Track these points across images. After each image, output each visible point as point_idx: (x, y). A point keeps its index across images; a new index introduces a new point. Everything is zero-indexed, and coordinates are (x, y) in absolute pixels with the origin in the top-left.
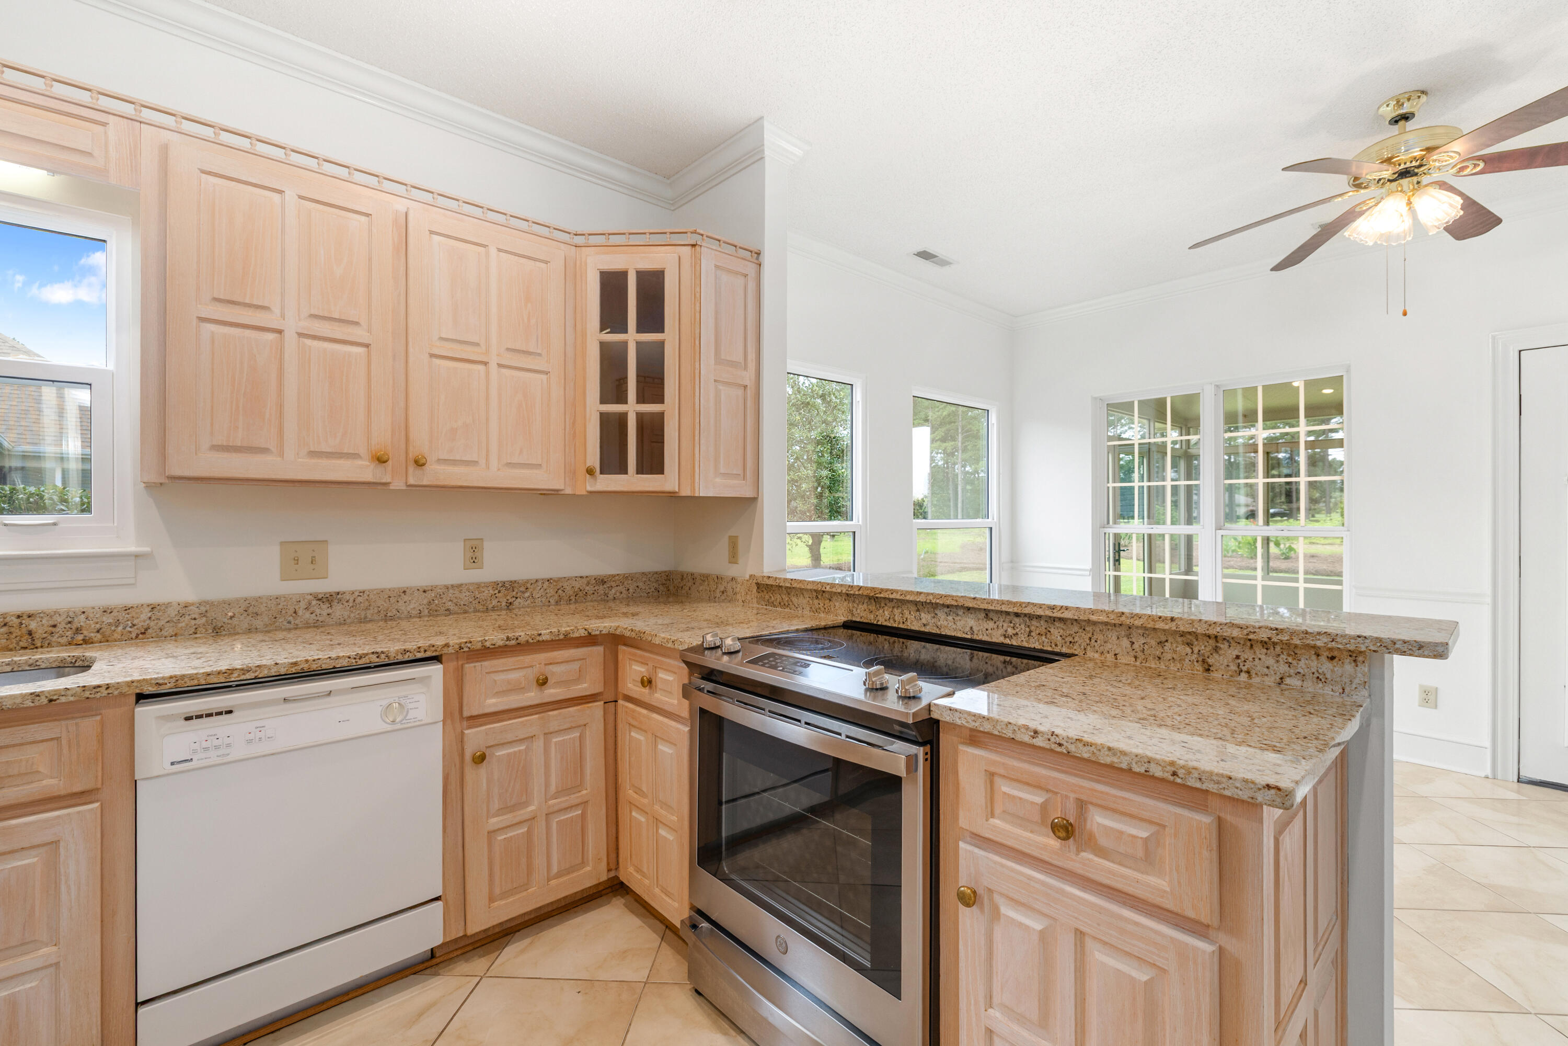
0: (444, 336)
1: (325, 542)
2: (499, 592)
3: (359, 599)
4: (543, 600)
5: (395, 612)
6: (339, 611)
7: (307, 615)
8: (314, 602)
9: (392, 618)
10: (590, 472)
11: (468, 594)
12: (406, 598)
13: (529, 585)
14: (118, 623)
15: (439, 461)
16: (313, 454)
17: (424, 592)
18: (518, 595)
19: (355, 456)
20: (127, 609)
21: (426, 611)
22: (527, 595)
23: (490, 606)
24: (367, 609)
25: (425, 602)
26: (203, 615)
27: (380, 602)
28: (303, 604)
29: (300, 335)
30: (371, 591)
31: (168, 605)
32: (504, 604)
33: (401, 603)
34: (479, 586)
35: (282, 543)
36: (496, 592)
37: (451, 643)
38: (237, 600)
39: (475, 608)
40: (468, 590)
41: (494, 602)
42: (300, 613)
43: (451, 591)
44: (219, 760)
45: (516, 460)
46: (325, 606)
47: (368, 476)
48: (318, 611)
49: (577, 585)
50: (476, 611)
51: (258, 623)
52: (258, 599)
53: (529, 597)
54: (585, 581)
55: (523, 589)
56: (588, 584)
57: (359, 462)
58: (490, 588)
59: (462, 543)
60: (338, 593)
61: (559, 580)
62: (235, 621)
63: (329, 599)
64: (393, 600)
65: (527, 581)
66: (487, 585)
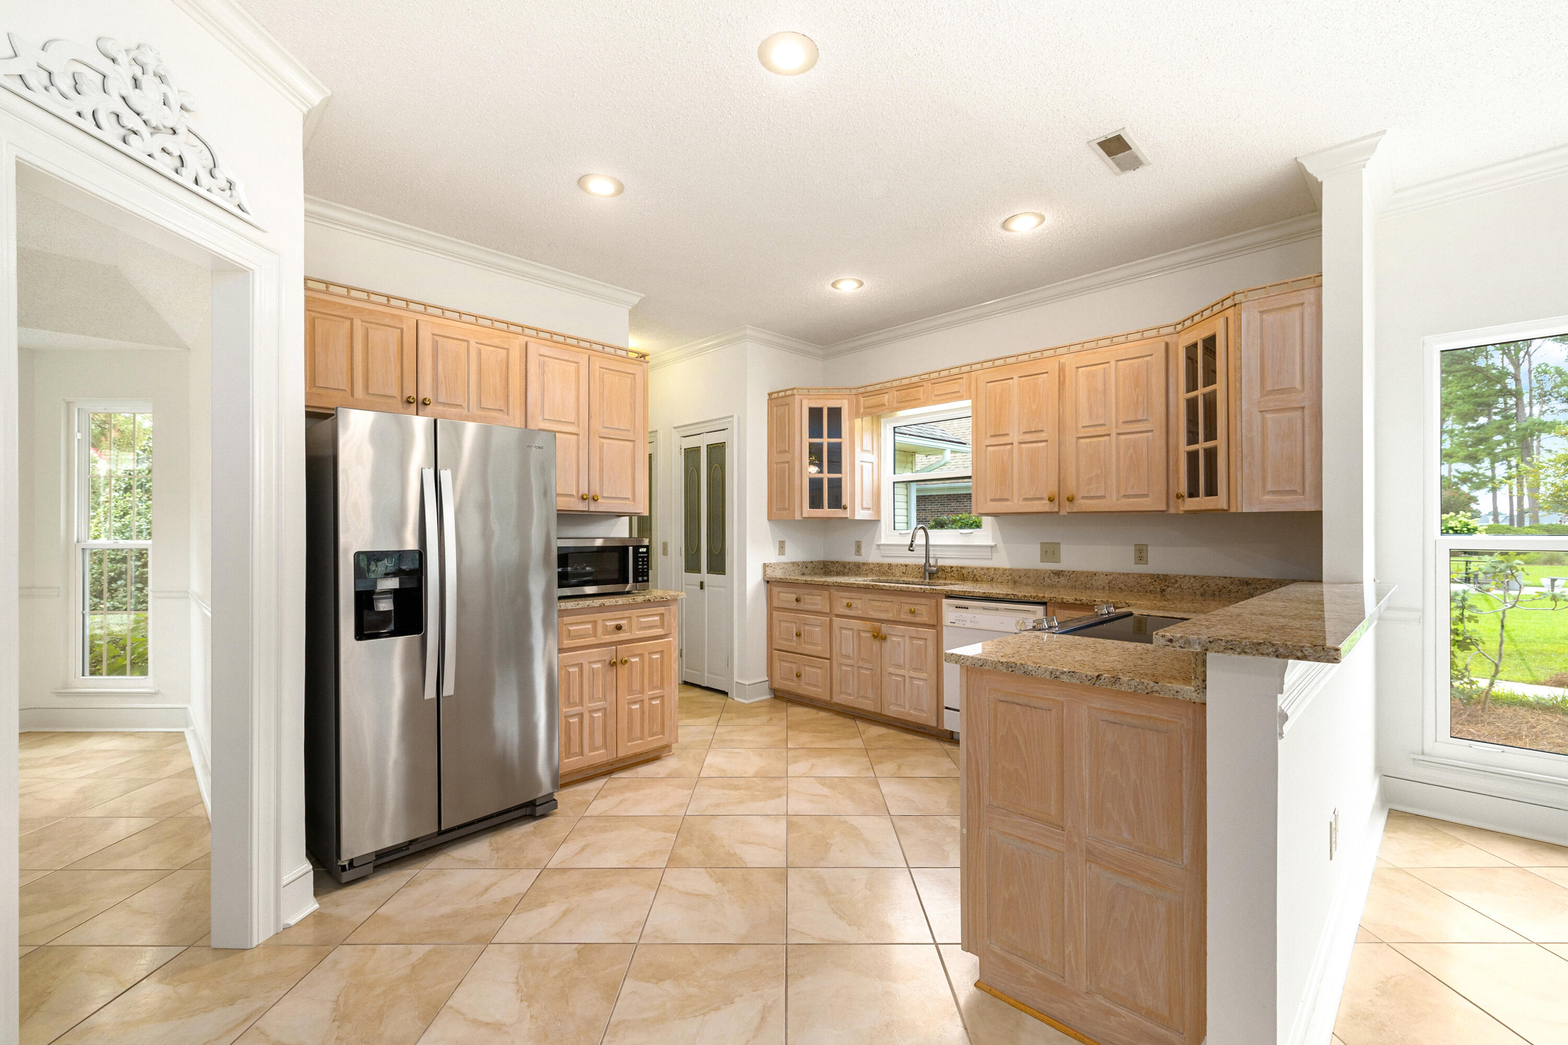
0: (1084, 425)
1: (1059, 544)
2: (1155, 581)
3: (1072, 576)
4: (1190, 591)
5: (1090, 585)
6: (1063, 581)
7: (1049, 581)
8: (1052, 575)
9: (1089, 588)
10: (1179, 496)
11: (1133, 580)
12: (1096, 578)
13: (1178, 579)
14: (985, 574)
15: (1083, 498)
16: (1025, 499)
17: (1106, 575)
18: (1170, 585)
19: (1041, 499)
20: (988, 569)
21: (1107, 588)
22: (1176, 586)
23: (1148, 590)
24: (1076, 581)
25: (1107, 581)
26: (1011, 575)
27: (1083, 579)
28: (1047, 575)
29: (1020, 443)
30: (1078, 572)
31: (999, 569)
32: (1158, 590)
33: (1093, 580)
34: (1140, 575)
35: (1041, 543)
36: (1153, 581)
37: (1046, 596)
38: (1022, 570)
39: (1138, 589)
40: (1134, 577)
41: (1152, 588)
42: (1046, 579)
43: (1122, 577)
44: (962, 626)
45: (1129, 493)
46: (1056, 577)
47: (1047, 509)
48: (1053, 580)
49: (1221, 584)
50: (1139, 591)
51: (1030, 581)
52: (1029, 570)
53: (1178, 587)
54: (1229, 581)
55: (1173, 581)
56: (1232, 583)
57: (1044, 502)
58: (1148, 578)
59: (1133, 547)
60: (1062, 571)
61: (1204, 578)
62: (1021, 579)
63: (1058, 573)
64: (1089, 578)
65: (1177, 576)
66: (1147, 575)
